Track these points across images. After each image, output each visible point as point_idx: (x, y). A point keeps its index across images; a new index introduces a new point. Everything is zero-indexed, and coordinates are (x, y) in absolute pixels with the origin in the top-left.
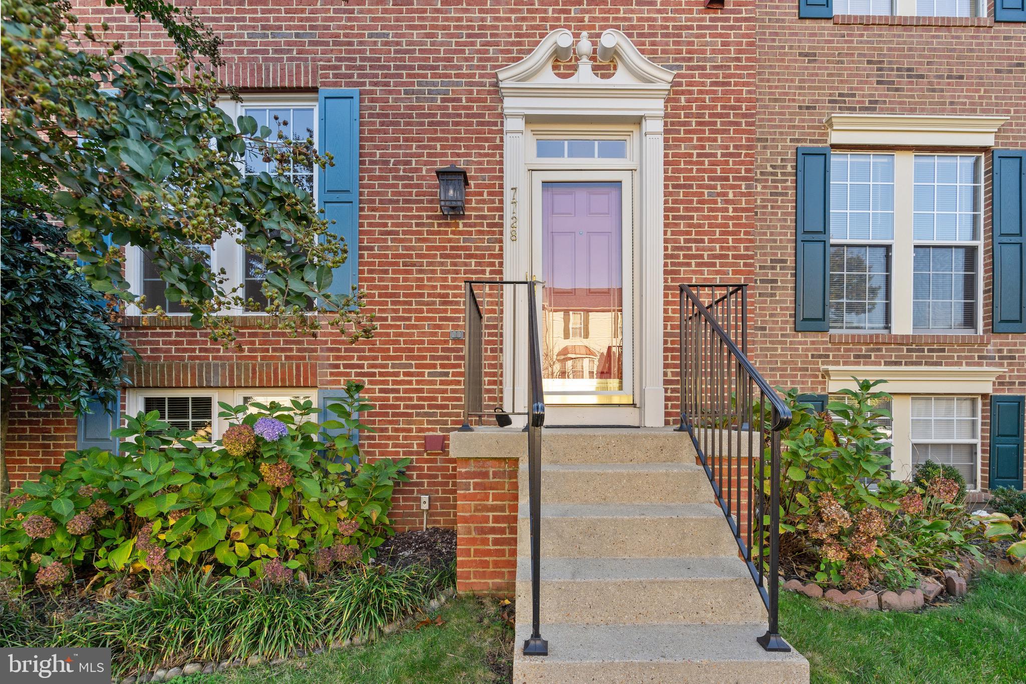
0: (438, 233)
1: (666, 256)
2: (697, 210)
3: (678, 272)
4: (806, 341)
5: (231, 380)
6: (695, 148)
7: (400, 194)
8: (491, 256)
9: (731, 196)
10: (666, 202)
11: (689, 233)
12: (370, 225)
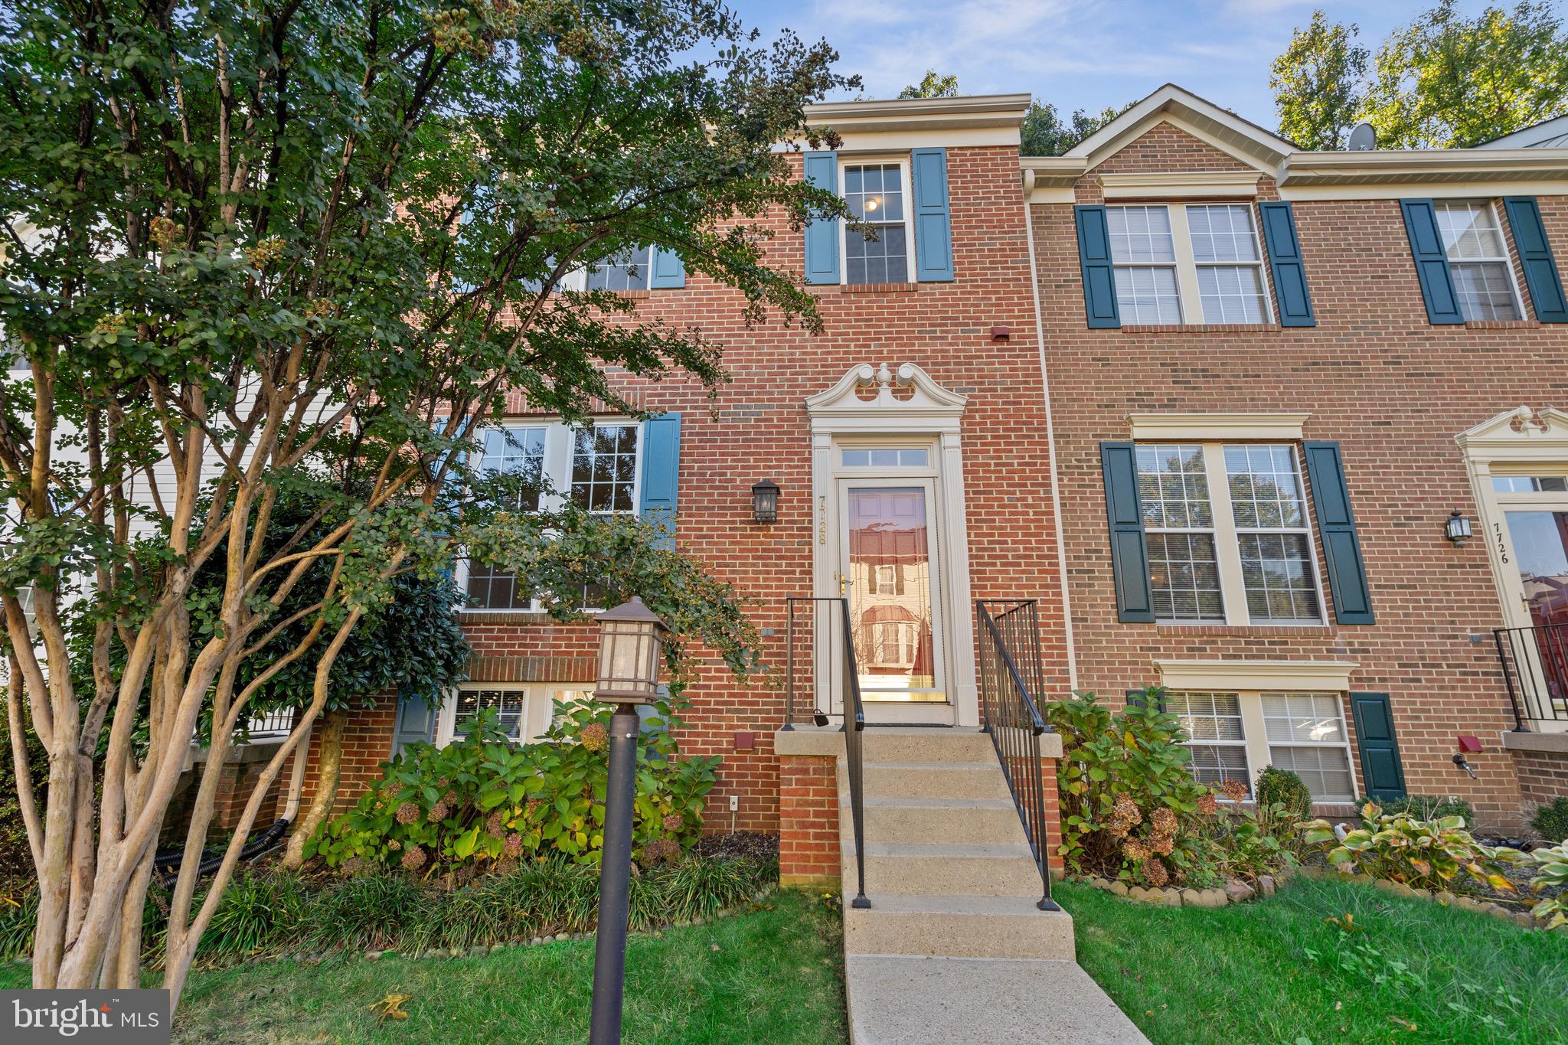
0: (751, 536)
1: (971, 557)
2: (998, 513)
3: (984, 572)
4: (1132, 632)
5: (547, 675)
6: (992, 458)
7: (715, 501)
8: (801, 557)
9: (1030, 501)
10: (968, 507)
11: (992, 535)
12: (686, 529)
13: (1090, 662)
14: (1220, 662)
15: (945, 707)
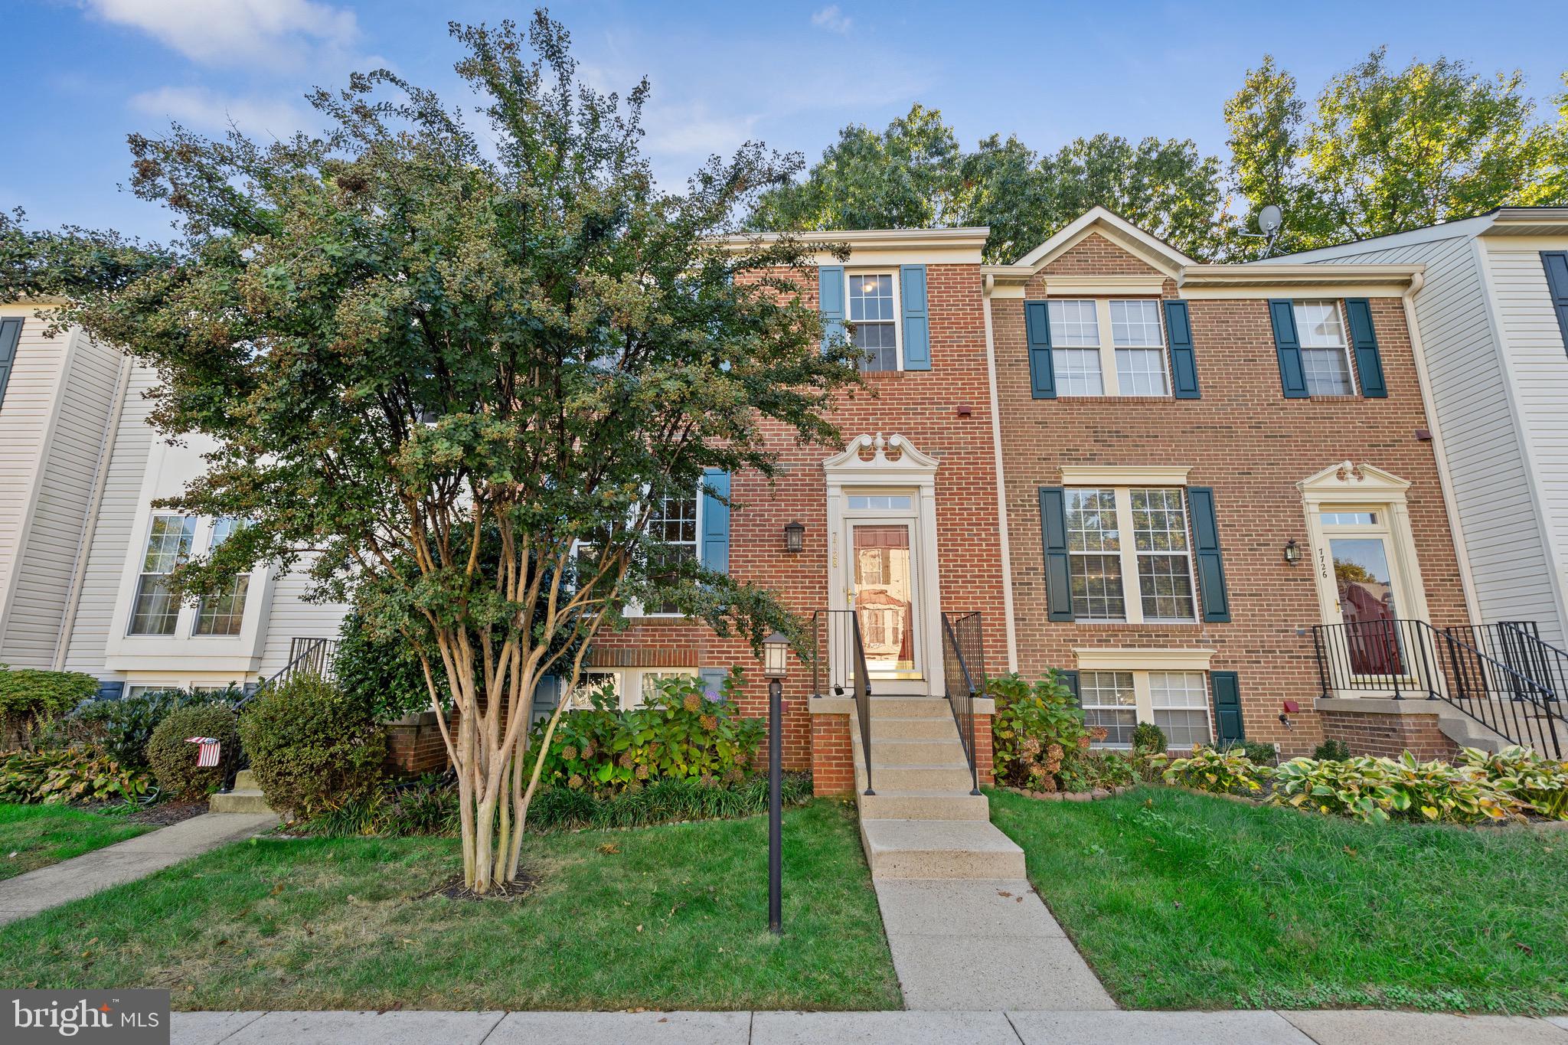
0: (783, 561)
1: (941, 576)
2: (961, 545)
3: (950, 587)
4: (1058, 629)
5: (639, 661)
6: (957, 504)
7: (757, 536)
8: (819, 577)
9: (983, 536)
10: (939, 540)
11: (956, 561)
12: (736, 556)
13: (1027, 650)
14: (1121, 650)
15: (922, 683)
